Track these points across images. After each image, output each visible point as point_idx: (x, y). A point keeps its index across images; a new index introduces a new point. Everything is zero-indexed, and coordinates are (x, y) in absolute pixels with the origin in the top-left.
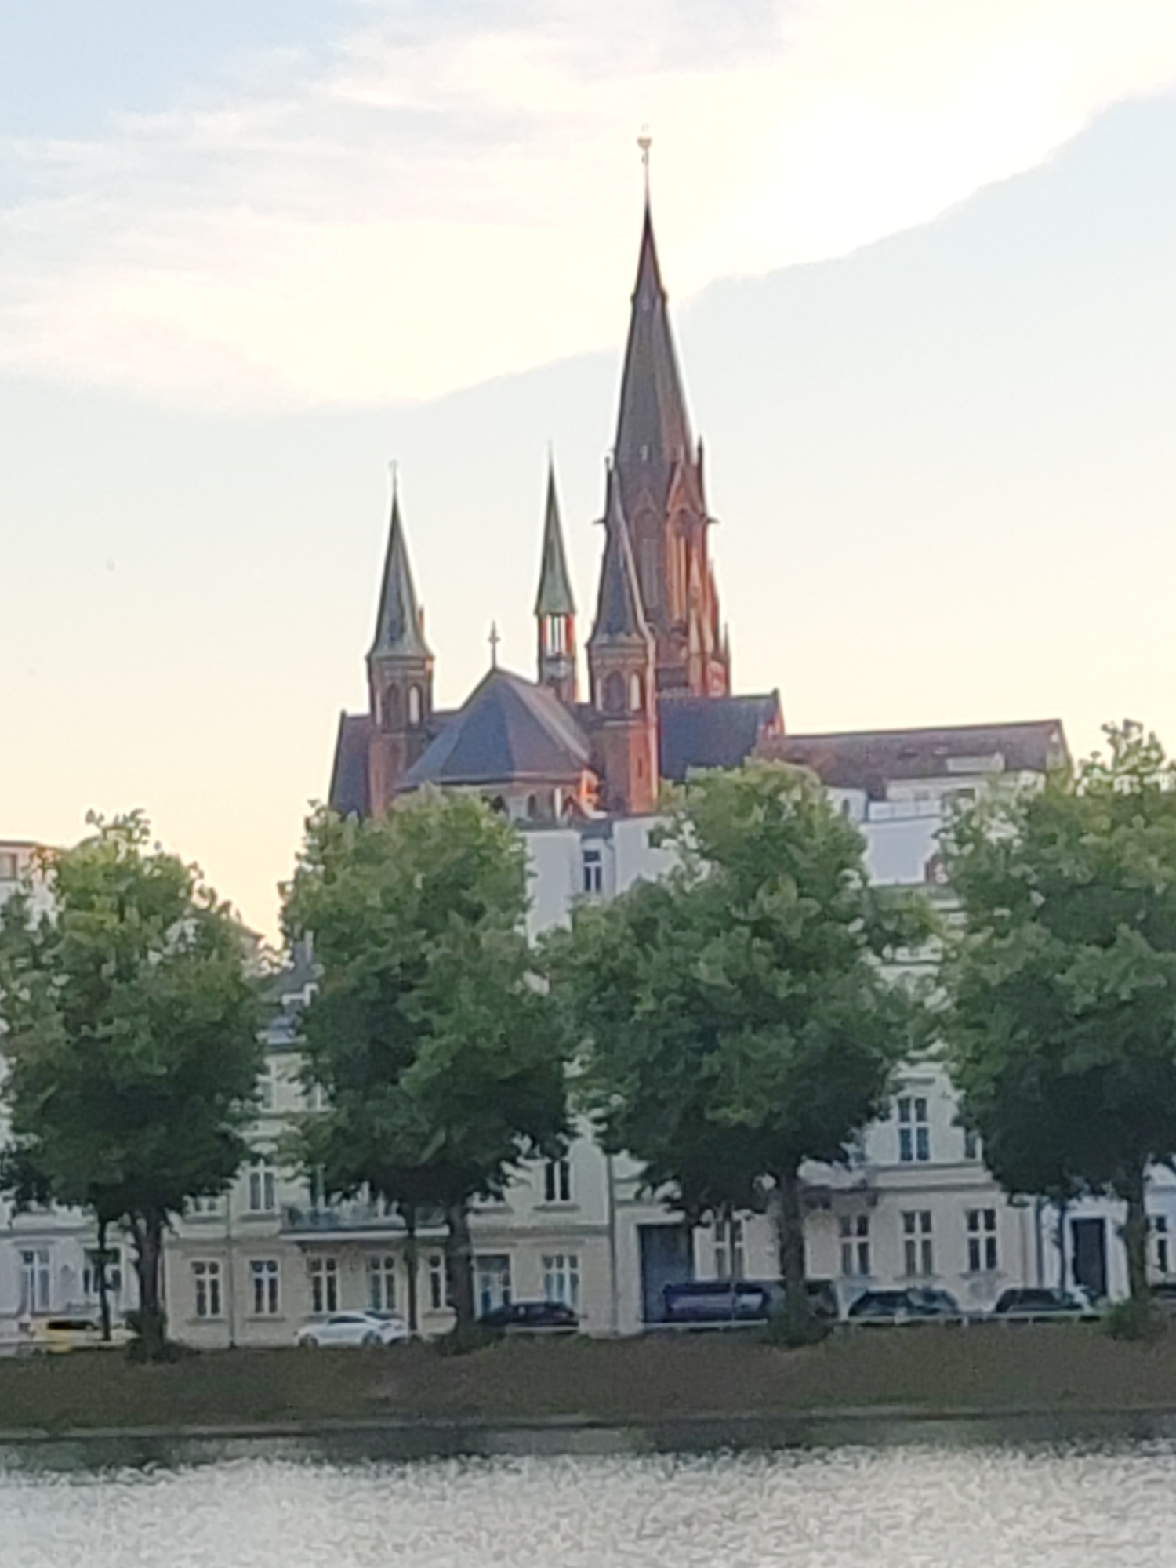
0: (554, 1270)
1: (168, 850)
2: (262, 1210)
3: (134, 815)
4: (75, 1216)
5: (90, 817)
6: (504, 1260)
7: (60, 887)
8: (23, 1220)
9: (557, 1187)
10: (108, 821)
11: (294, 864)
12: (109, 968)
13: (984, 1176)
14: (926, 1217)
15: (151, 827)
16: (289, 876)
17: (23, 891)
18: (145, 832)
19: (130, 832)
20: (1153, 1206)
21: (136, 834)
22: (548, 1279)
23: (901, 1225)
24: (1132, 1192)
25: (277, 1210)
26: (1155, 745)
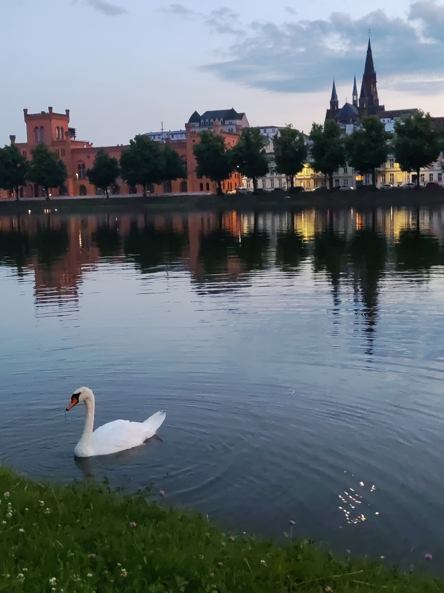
0: (345, 182)
1: (295, 128)
2: (308, 175)
3: (290, 124)
4: (283, 175)
5: (285, 124)
6: (339, 180)
7: (281, 133)
8: (278, 176)
9: (346, 171)
10: (288, 125)
11: (311, 130)
12: (287, 144)
13: (399, 169)
14: (393, 175)
15: (293, 126)
16: (310, 131)
17: (277, 134)
18: (292, 126)
19: (290, 126)
20: (421, 173)
21: (291, 126)
22: (344, 183)
23: (390, 176)
24: (418, 171)
25: (310, 174)
26: (423, 112)
